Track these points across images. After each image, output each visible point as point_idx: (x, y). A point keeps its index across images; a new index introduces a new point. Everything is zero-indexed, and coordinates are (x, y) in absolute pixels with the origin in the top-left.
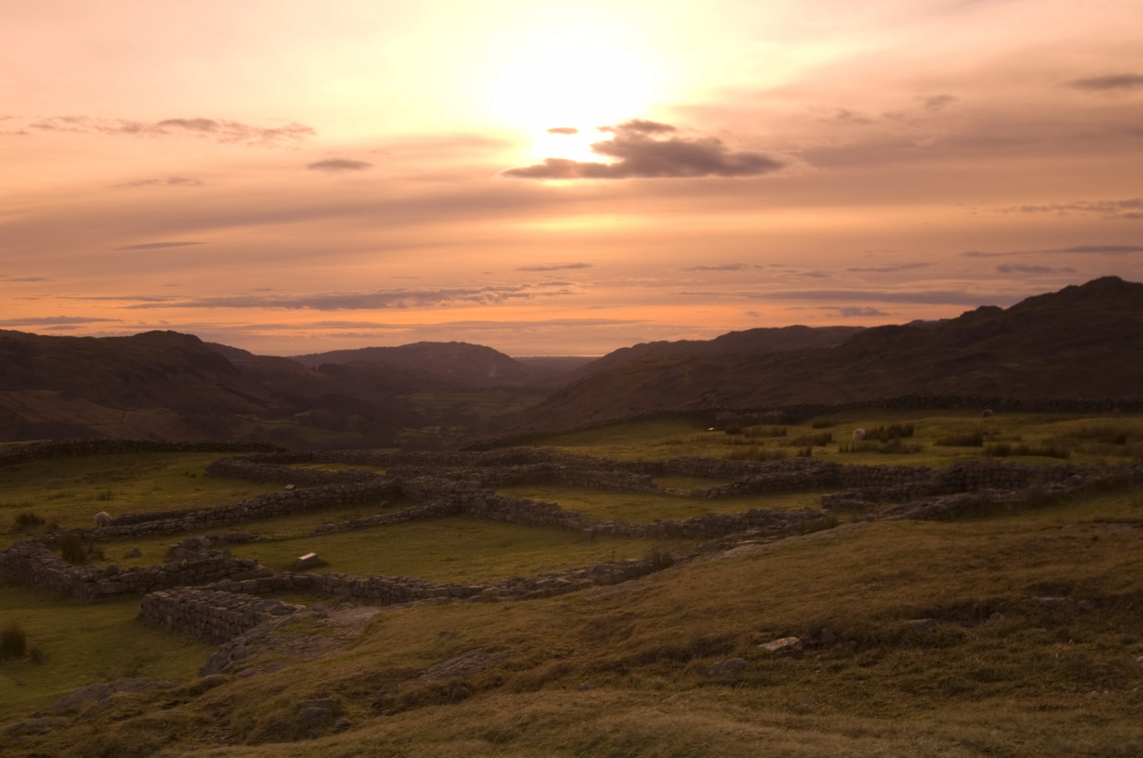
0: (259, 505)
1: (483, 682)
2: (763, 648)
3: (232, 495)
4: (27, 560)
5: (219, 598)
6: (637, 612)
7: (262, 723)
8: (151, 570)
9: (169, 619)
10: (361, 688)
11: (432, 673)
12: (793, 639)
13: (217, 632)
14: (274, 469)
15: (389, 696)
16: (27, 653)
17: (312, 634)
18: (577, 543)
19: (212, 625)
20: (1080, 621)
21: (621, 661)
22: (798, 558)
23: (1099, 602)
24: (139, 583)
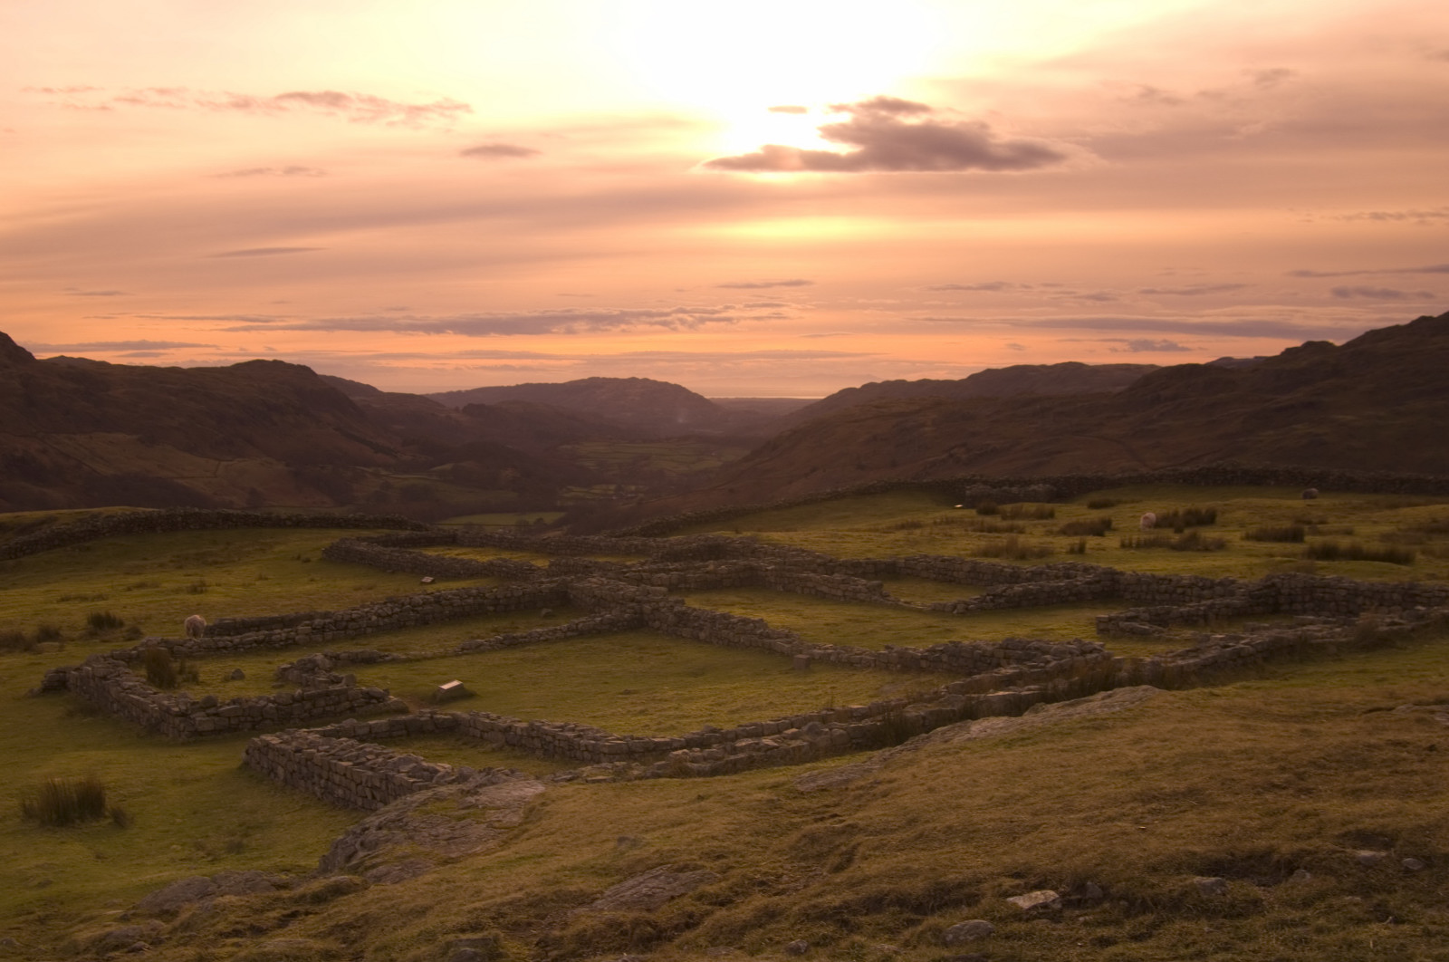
0: (390, 613)
1: (671, 918)
2: (1015, 904)
3: (357, 589)
4: (104, 682)
5: (343, 750)
6: (861, 824)
8: (257, 703)
9: (280, 771)
10: (522, 917)
11: (610, 899)
12: (1051, 894)
13: (340, 792)
14: (408, 556)
15: (557, 933)
16: (107, 814)
17: (460, 819)
18: (787, 673)
19: (334, 783)
20: (1404, 887)
21: (840, 907)
22: (1062, 751)
23: (1428, 861)
24: (242, 719)
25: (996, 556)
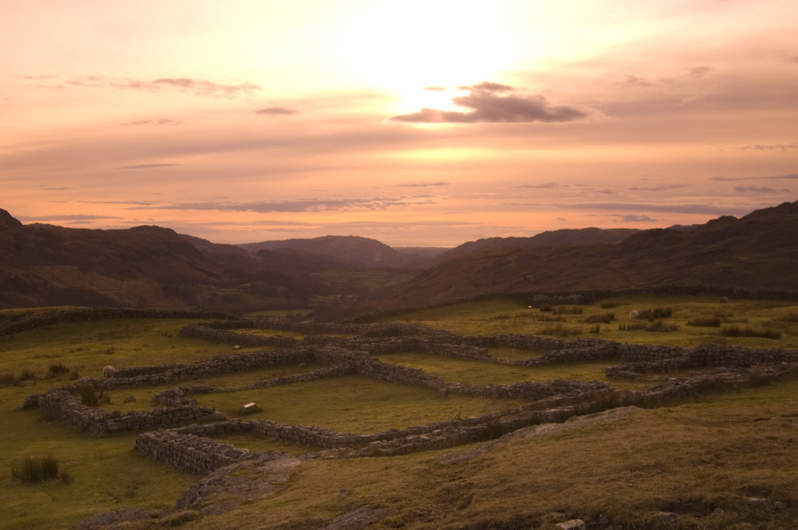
0: (216, 365)
2: (560, 527)
3: (198, 352)
4: (58, 403)
5: (189, 441)
6: (475, 482)
8: (142, 414)
9: (155, 452)
12: (580, 521)
13: (188, 464)
14: (226, 333)
16: (59, 476)
17: (254, 479)
18: (435, 399)
19: (185, 459)
20: (775, 518)
22: (586, 442)
23: (789, 503)
24: (134, 424)
25: (550, 335)
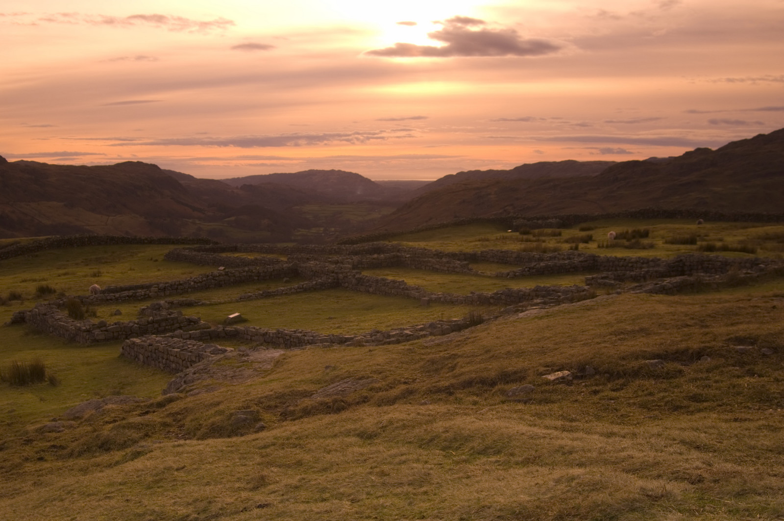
0: (201, 281)
1: (355, 399)
2: (545, 378)
3: (183, 274)
4: (45, 317)
5: (175, 343)
6: (460, 353)
7: (207, 426)
8: (128, 324)
9: (141, 357)
10: (272, 403)
11: (321, 393)
12: (566, 372)
13: (174, 365)
14: (211, 256)
15: (292, 408)
16: (46, 379)
17: (238, 367)
18: (417, 308)
19: (171, 361)
20: (762, 362)
21: (449, 386)
22: (570, 319)
23: (775, 350)
24: (120, 333)
25: (530, 251)
